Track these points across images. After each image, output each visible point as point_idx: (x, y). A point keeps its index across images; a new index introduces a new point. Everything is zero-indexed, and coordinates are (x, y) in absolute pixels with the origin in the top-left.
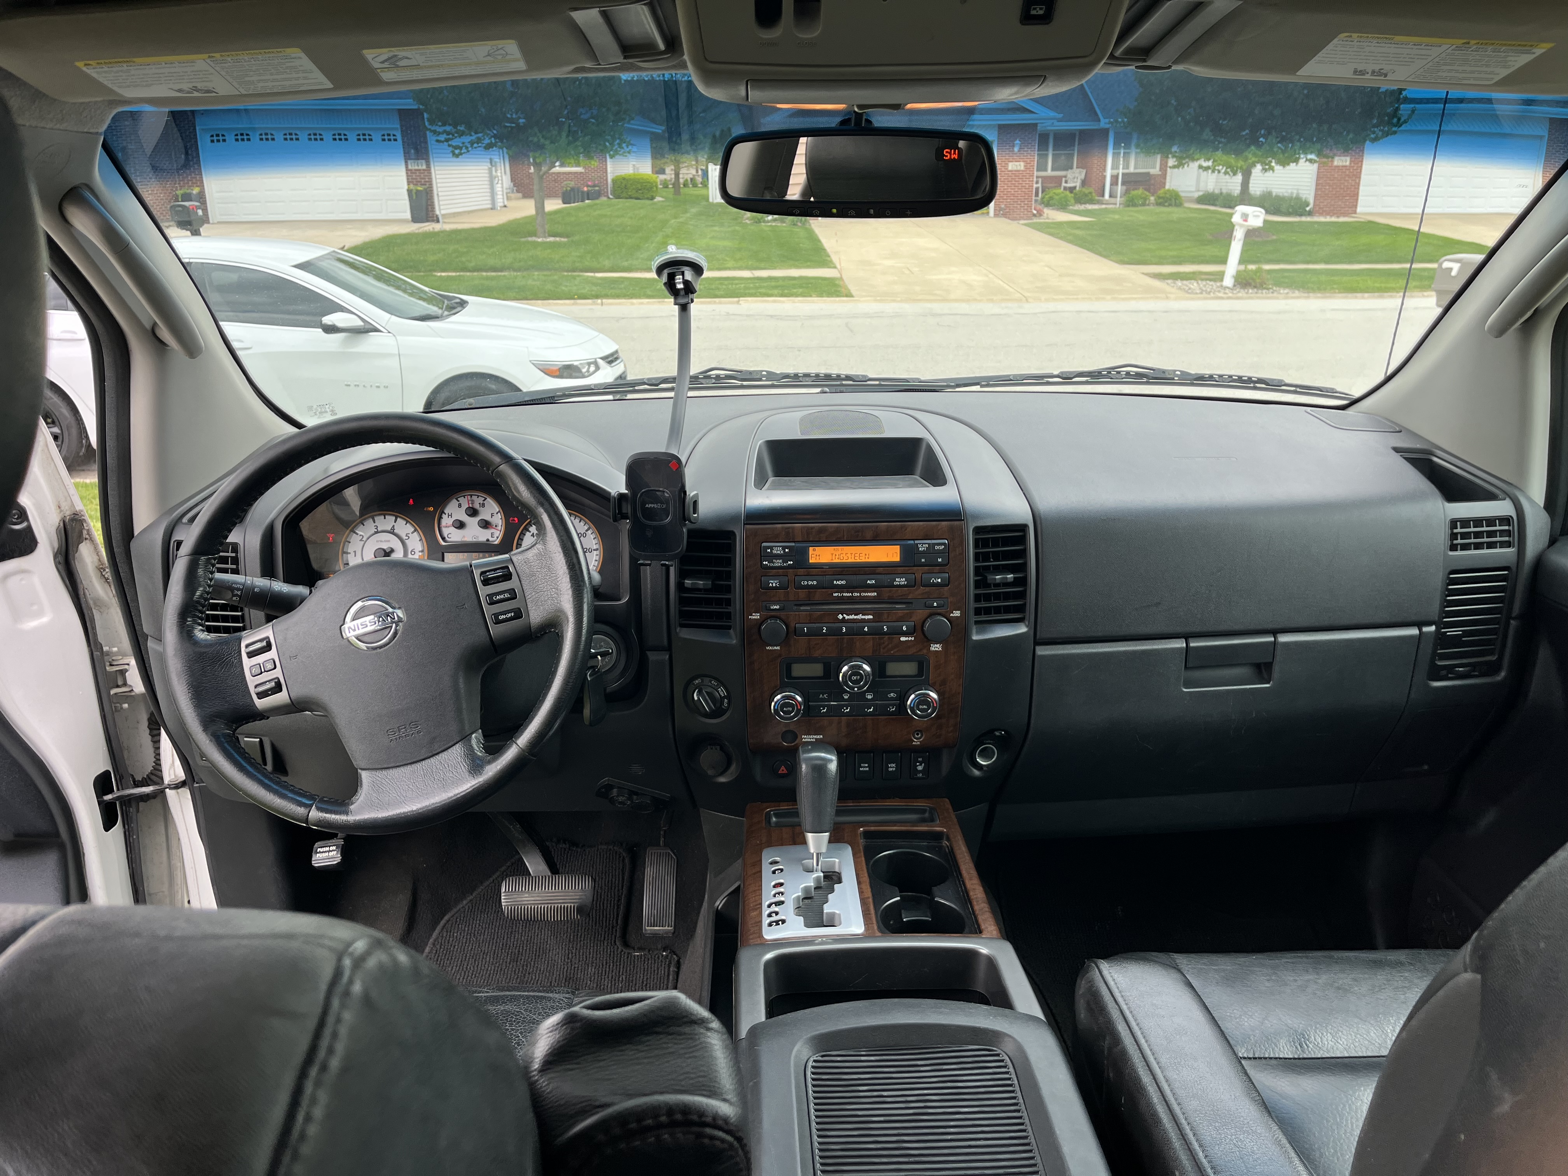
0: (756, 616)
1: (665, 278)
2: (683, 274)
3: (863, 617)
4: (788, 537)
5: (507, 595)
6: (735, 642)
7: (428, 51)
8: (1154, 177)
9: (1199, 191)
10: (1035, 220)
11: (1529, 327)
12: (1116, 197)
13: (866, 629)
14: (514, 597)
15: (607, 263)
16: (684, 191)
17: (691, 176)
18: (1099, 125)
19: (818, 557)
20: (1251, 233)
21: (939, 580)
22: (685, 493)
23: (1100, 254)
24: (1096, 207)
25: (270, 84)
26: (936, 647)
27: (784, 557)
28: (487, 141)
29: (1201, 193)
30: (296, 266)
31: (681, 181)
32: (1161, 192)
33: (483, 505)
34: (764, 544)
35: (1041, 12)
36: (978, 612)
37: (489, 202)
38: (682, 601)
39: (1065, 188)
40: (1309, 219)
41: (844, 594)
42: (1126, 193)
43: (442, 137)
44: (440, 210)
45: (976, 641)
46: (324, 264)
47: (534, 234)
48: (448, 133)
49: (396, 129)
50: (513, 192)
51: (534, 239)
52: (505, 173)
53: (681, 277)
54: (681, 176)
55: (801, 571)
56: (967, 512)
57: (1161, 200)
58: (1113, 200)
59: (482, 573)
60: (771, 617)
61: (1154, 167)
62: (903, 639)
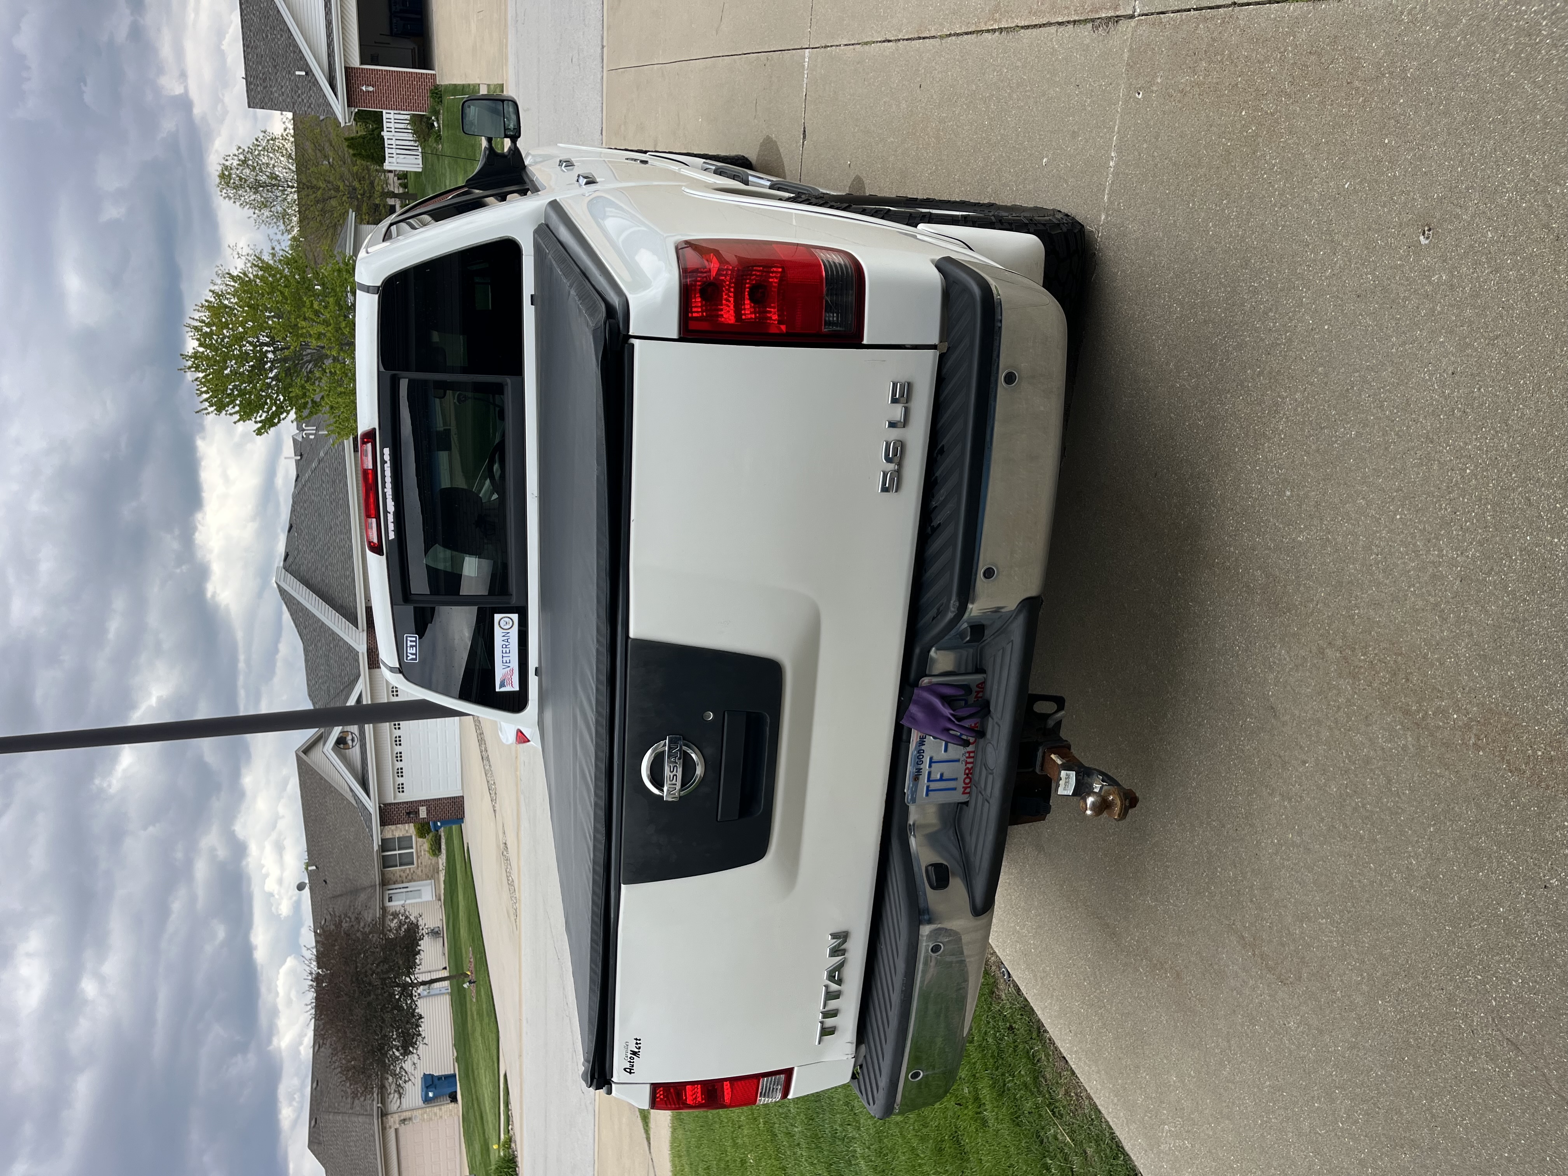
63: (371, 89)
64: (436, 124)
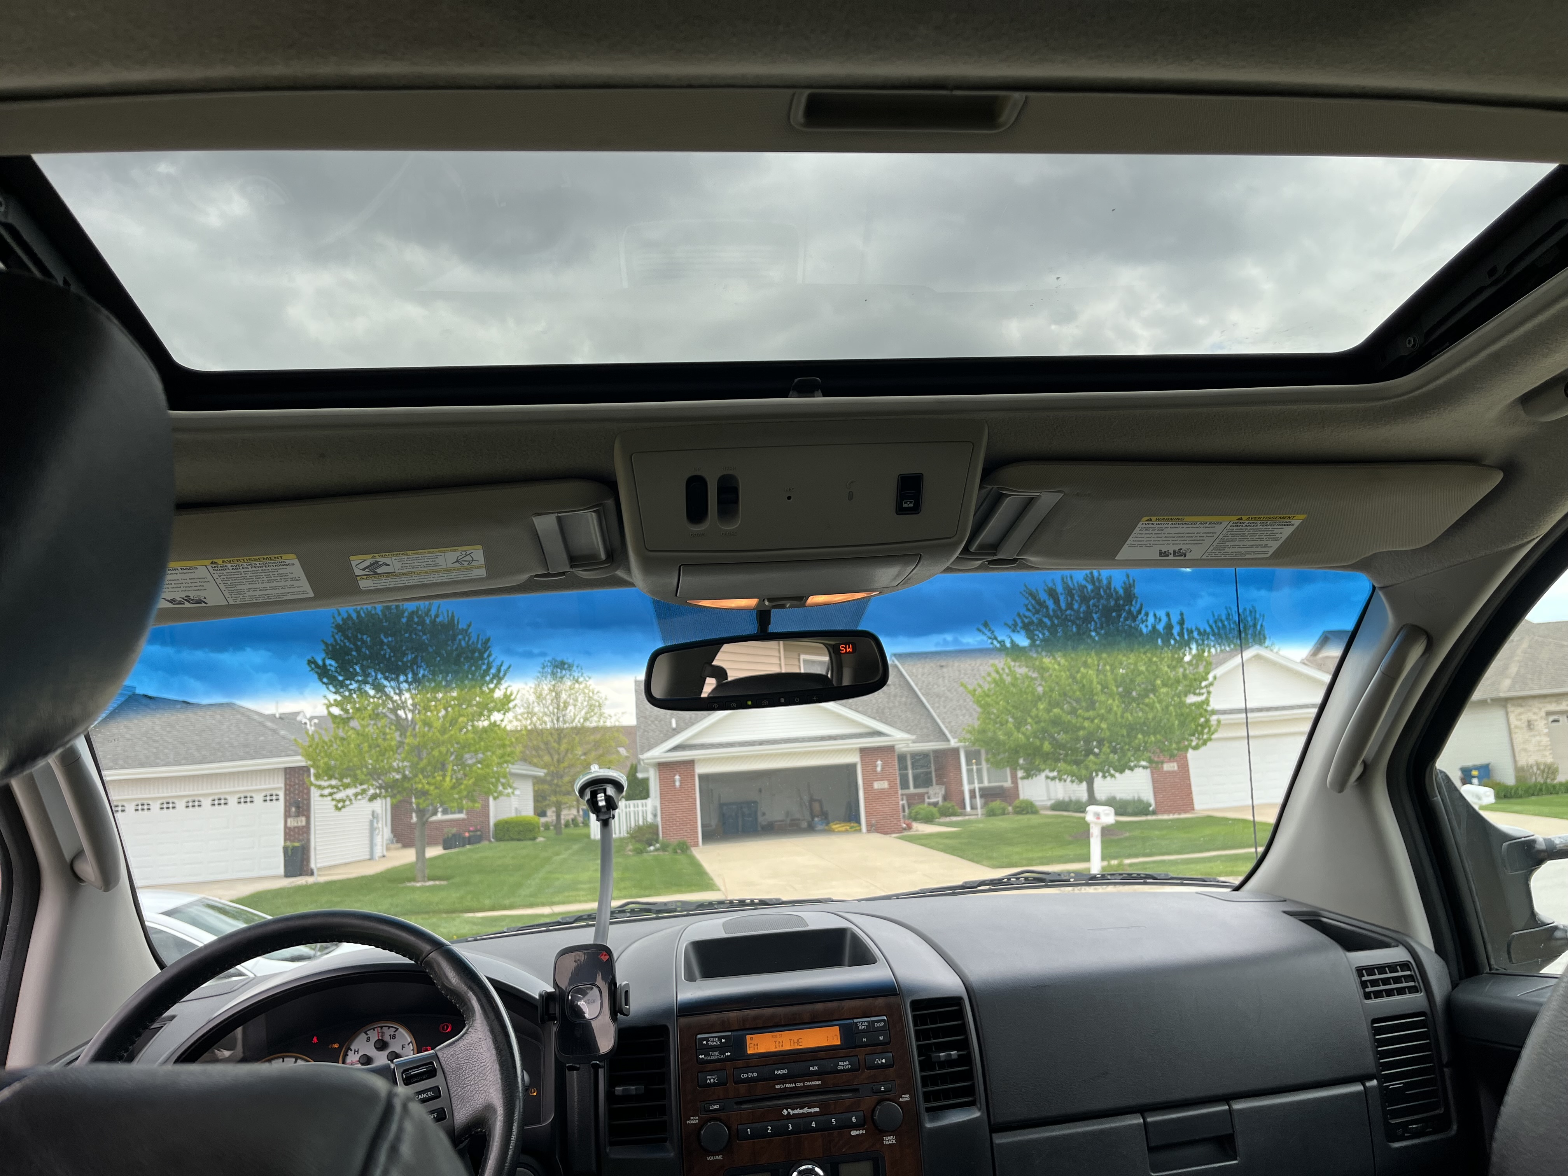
0: (694, 1120)
1: (588, 796)
2: (605, 791)
3: (810, 1110)
4: (724, 1027)
5: (430, 1094)
6: (672, 1154)
7: (406, 557)
8: (1008, 789)
9: (1050, 799)
10: (906, 833)
11: (1364, 781)
12: (976, 809)
13: (813, 1125)
14: (438, 1096)
15: (487, 902)
16: (565, 831)
17: (572, 817)
18: (949, 744)
19: (756, 1047)
20: (1106, 831)
21: (884, 1061)
22: (615, 984)
23: (972, 860)
24: (960, 818)
25: (257, 593)
26: (889, 1140)
27: (721, 1048)
28: (372, 791)
29: (1053, 802)
30: (164, 913)
31: (563, 822)
32: (1017, 803)
33: (394, 1037)
34: (699, 1036)
35: (911, 505)
36: (927, 1097)
37: (368, 853)
38: (612, 1114)
39: (929, 804)
40: (1154, 818)
41: (787, 1086)
42: (985, 805)
43: (326, 792)
44: (316, 863)
45: (931, 1129)
46: (194, 911)
47: (414, 879)
48: (332, 787)
49: (279, 789)
50: (392, 843)
51: (412, 884)
52: (386, 825)
53: (603, 795)
54: (562, 817)
55: (740, 1063)
56: (902, 986)
57: (1018, 809)
58: (974, 812)
59: (405, 1071)
60: (710, 1120)
61: (1007, 781)
62: (854, 1133)
63: (678, 784)
64: (652, 848)
